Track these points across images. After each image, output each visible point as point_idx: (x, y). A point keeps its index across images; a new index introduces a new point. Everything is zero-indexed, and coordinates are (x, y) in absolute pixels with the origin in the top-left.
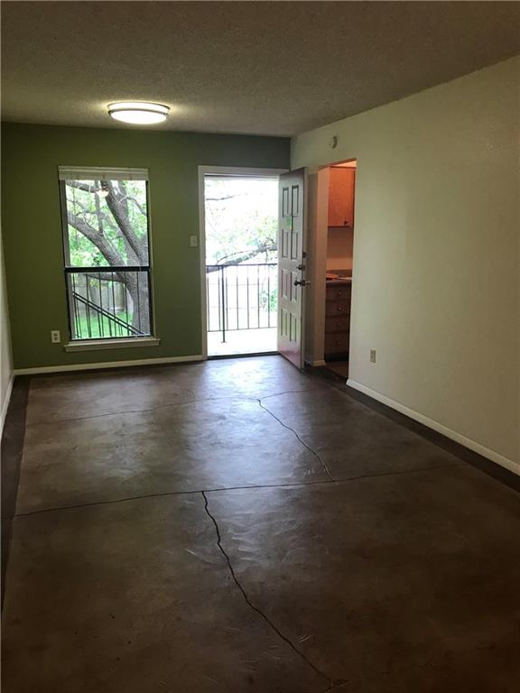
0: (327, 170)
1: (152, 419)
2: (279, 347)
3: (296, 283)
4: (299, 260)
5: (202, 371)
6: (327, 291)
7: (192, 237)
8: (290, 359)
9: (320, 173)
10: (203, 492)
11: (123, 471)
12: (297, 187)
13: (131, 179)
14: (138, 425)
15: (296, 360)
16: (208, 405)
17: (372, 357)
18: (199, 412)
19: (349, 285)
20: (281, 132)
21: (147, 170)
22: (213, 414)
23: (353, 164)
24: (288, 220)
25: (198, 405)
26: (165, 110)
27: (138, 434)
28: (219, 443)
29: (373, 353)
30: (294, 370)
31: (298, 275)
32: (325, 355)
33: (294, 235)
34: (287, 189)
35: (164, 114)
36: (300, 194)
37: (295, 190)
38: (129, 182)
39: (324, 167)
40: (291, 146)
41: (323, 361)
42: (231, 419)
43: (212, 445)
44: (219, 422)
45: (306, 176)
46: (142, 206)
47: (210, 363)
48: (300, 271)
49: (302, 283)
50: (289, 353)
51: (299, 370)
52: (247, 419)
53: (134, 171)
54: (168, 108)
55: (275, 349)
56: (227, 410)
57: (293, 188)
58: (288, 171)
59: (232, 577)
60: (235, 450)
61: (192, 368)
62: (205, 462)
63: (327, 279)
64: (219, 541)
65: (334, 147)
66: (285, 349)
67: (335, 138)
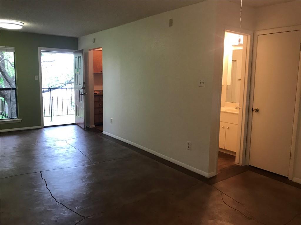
0: (92, 51)
1: (18, 150)
2: (76, 122)
3: (81, 95)
4: (82, 86)
5: (41, 132)
6: (95, 98)
7: (35, 76)
8: (80, 126)
9: (90, 52)
10: (40, 172)
11: (5, 168)
12: (80, 57)
13: (7, 51)
14: (11, 153)
15: (83, 126)
16: (43, 144)
17: (111, 122)
18: (40, 146)
19: (102, 95)
20: (74, 36)
21: (14, 48)
22: (45, 147)
23: (101, 49)
24: (77, 70)
25: (39, 144)
26: (22, 24)
27: (12, 155)
28: (48, 156)
29: (112, 120)
30: (82, 129)
31: (82, 91)
32: (95, 123)
33: (80, 76)
34: (77, 58)
35: (21, 26)
36: (81, 60)
37: (80, 58)
38: (6, 52)
39: (90, 50)
40: (78, 41)
41: (94, 126)
42: (53, 148)
43: (45, 157)
44: (48, 149)
45: (83, 53)
46: (12, 63)
47: (45, 129)
48: (83, 90)
49: (84, 94)
50: (80, 123)
51: (84, 129)
52: (60, 147)
53: (8, 48)
54: (23, 24)
55: (74, 122)
56: (52, 145)
57: (79, 57)
58: (77, 50)
59: (51, 195)
60: (54, 158)
61: (37, 131)
62: (42, 162)
63: (94, 93)
64: (46, 186)
65: (94, 42)
66: (78, 122)
67: (94, 39)
